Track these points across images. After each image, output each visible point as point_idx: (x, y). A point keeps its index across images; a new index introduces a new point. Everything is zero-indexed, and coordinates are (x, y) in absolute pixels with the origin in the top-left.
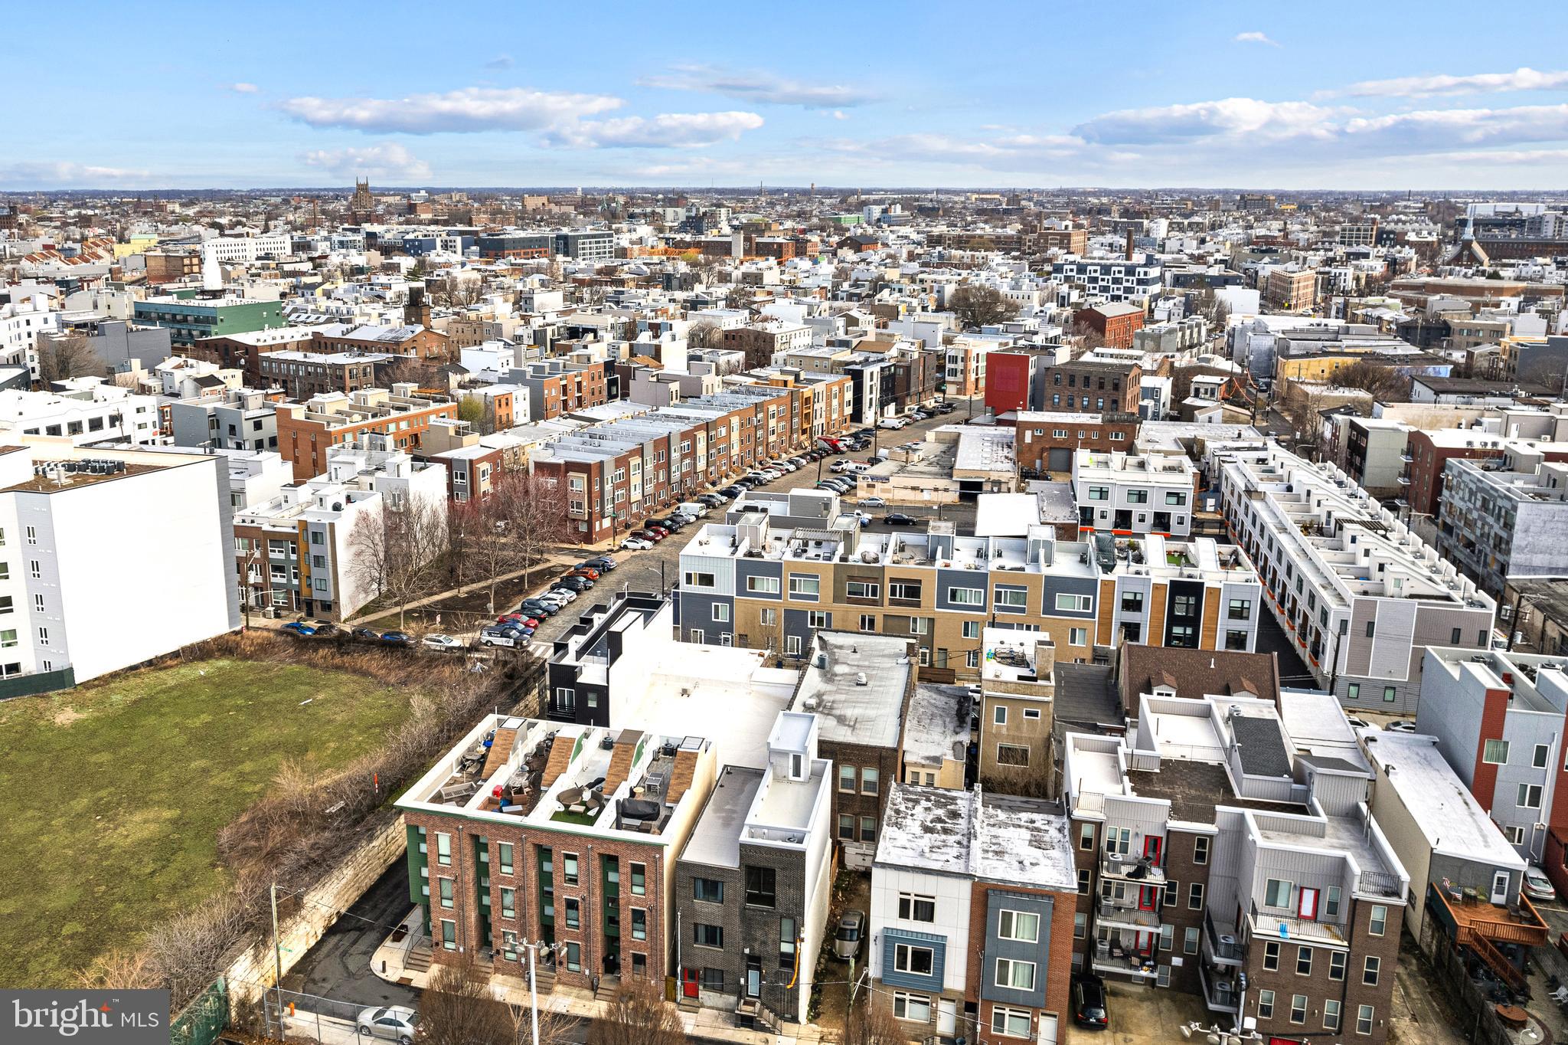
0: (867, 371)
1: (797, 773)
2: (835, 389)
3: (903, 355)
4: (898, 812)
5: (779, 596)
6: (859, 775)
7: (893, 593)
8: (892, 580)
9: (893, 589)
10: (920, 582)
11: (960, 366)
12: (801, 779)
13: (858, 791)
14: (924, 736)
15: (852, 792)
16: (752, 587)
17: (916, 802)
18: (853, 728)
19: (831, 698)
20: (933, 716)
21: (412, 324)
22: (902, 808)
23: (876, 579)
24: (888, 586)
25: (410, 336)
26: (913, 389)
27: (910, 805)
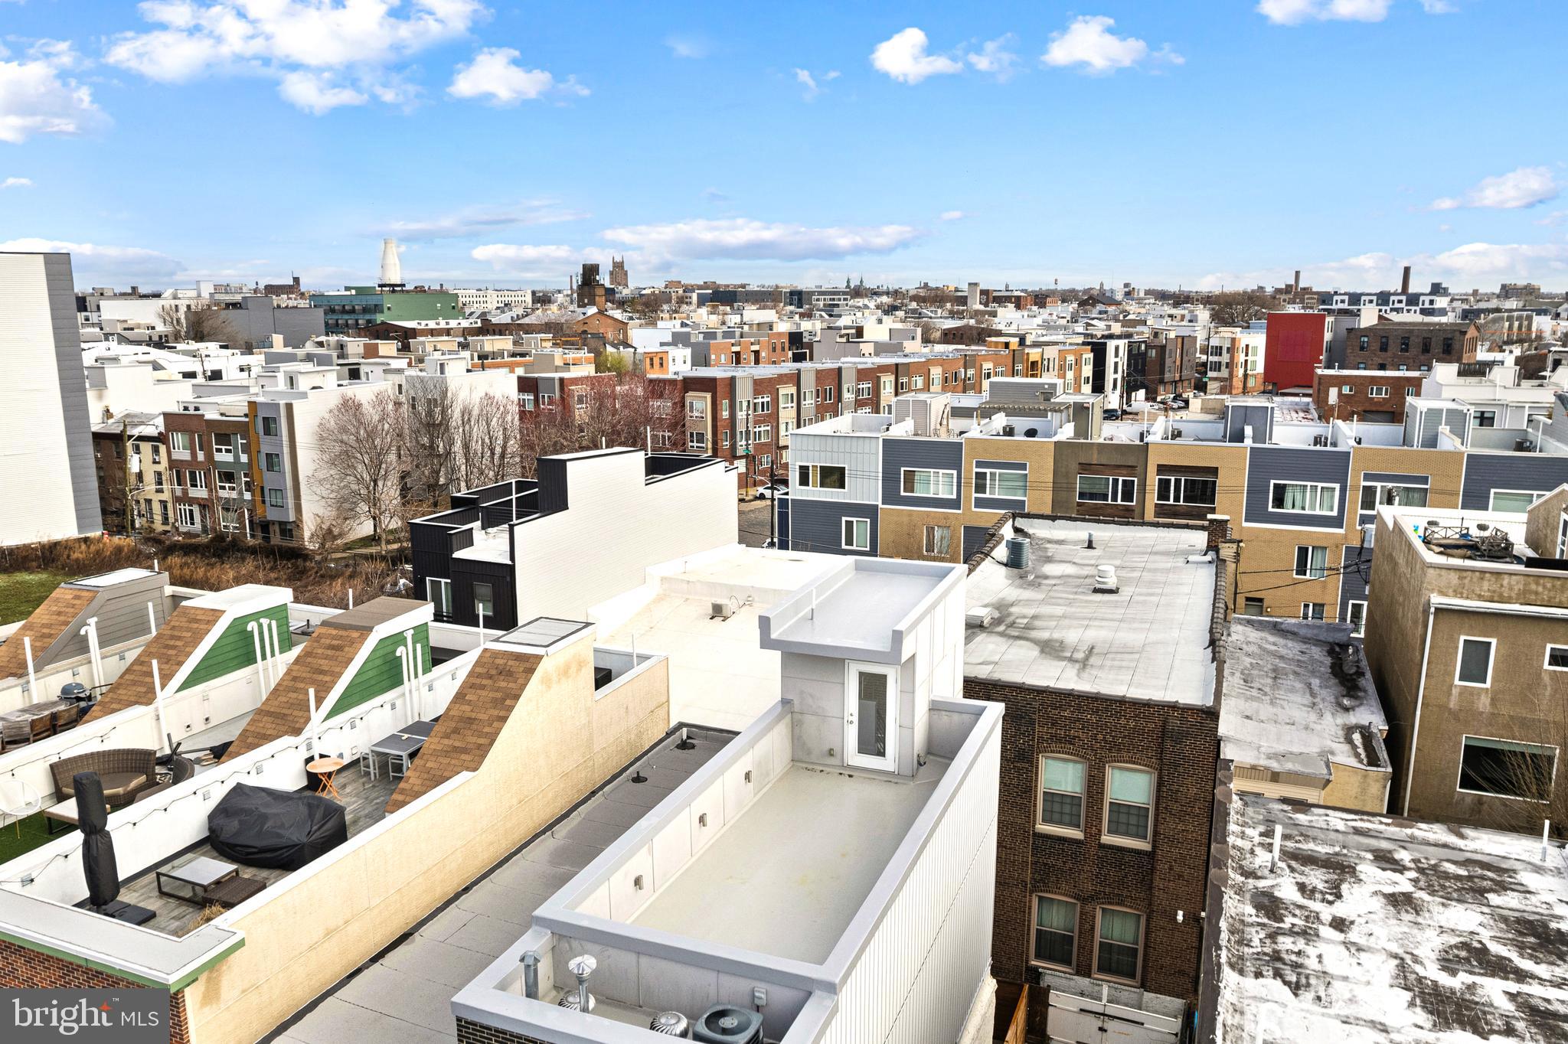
0: (1111, 345)
1: (873, 741)
2: (1071, 358)
3: (1156, 335)
4: (1270, 905)
5: (955, 504)
6: (1095, 784)
7: (1163, 494)
8: (1162, 469)
9: (1164, 486)
10: (1214, 471)
11: (1225, 358)
12: (887, 763)
13: (1093, 830)
14: (1265, 710)
15: (1076, 834)
16: (909, 487)
17: (1341, 869)
18: (1084, 664)
19: (1030, 611)
20: (1277, 674)
21: (584, 306)
22: (1287, 890)
23: (1131, 469)
24: (1153, 480)
25: (582, 317)
26: (1167, 376)
27: (1316, 878)
